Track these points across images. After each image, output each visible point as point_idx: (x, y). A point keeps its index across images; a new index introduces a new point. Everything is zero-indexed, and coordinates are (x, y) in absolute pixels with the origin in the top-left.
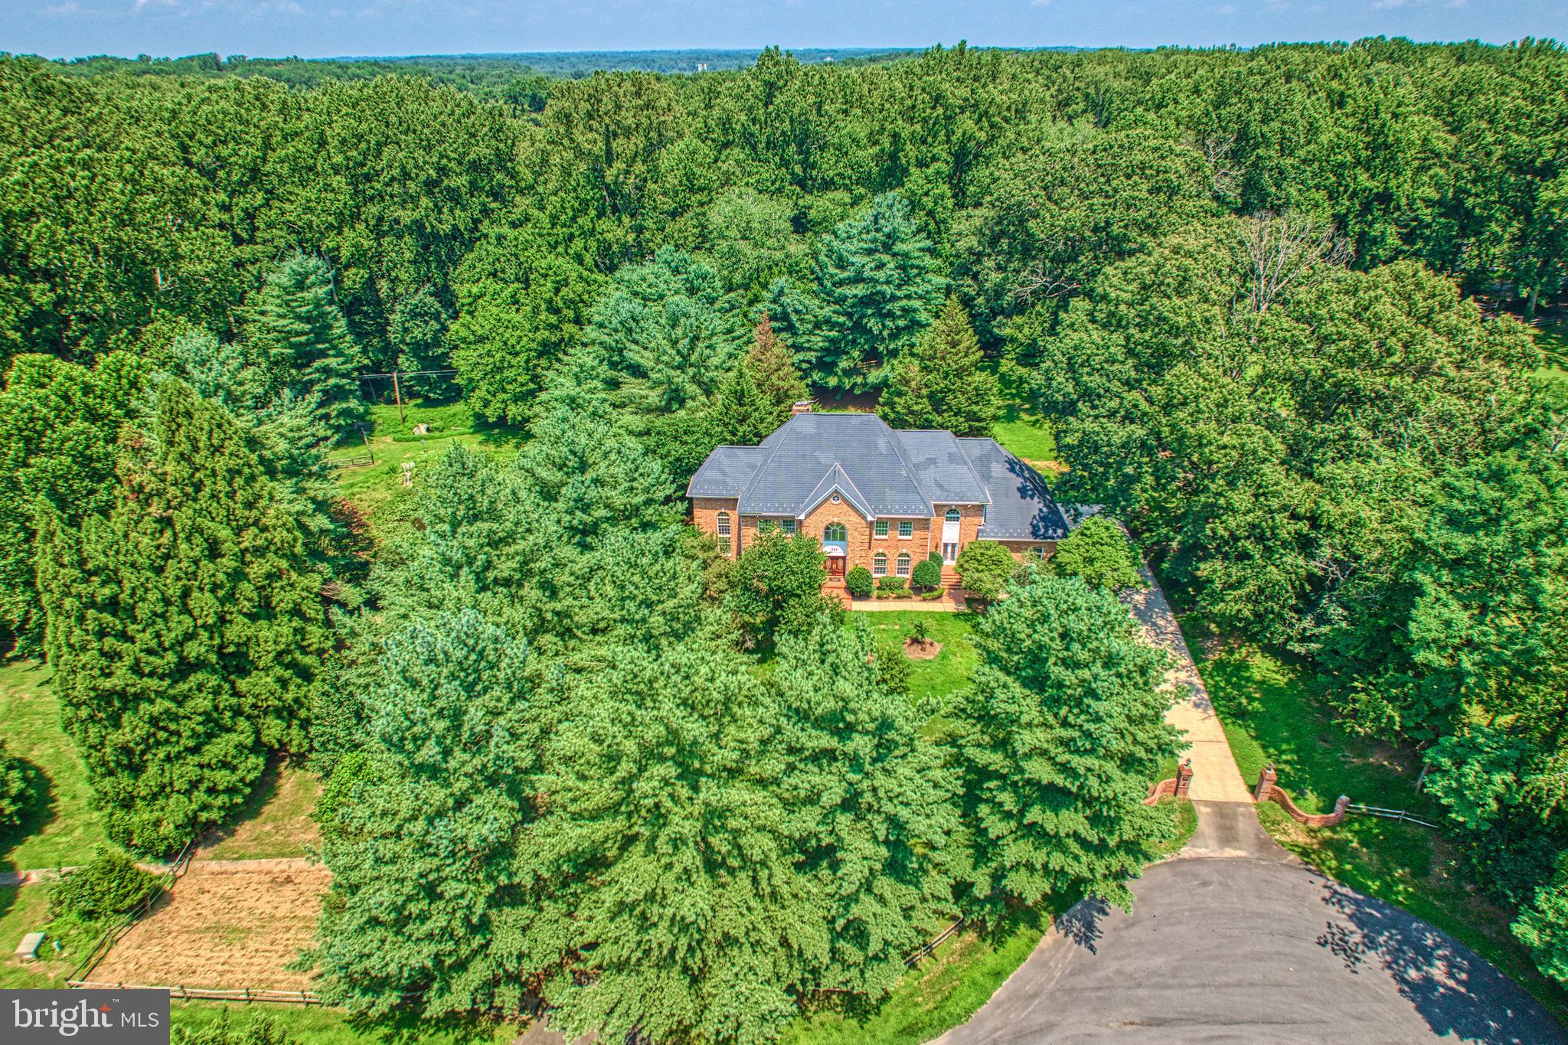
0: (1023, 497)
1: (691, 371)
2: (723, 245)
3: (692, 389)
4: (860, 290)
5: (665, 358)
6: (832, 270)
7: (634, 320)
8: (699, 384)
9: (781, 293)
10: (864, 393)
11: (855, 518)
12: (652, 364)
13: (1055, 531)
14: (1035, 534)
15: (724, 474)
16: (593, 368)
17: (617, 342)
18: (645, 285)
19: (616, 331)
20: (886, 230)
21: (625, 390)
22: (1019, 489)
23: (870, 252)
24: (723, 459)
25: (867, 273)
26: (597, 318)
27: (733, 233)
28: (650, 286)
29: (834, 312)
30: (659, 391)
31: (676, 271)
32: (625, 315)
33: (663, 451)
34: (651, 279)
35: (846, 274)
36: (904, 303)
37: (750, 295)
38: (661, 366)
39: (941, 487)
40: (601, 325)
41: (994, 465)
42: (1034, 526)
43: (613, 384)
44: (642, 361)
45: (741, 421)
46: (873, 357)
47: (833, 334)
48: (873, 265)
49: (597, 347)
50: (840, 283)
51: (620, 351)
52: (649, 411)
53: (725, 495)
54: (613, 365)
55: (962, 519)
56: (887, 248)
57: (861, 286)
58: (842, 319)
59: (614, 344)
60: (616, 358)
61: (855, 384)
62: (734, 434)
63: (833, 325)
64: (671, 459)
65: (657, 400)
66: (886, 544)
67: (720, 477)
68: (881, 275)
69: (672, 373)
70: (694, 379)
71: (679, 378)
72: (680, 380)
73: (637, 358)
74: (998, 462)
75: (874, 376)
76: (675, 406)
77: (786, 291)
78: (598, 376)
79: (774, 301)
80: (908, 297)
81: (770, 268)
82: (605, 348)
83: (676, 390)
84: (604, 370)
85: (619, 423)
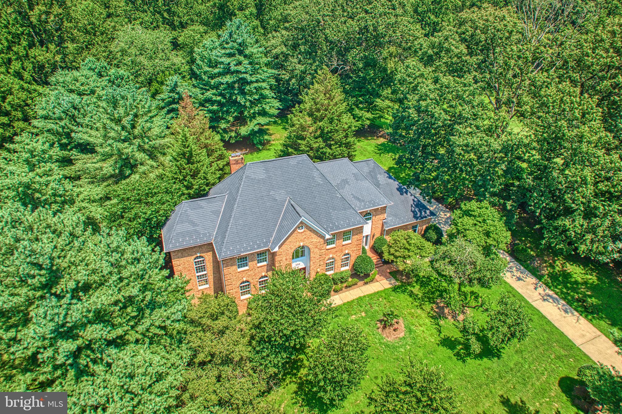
0: (402, 194)
1: (137, 142)
2: (128, 60)
3: (140, 156)
4: (228, 79)
5: (112, 134)
6: (207, 69)
7: (75, 109)
8: (144, 151)
9: (176, 85)
10: (236, 142)
11: (316, 239)
12: (101, 140)
13: (426, 213)
14: (415, 217)
15: (194, 224)
16: (44, 152)
17: (63, 128)
18: (78, 84)
19: (61, 119)
20: (239, 41)
21: (78, 165)
22: (398, 189)
23: (230, 55)
24: (190, 212)
25: (233, 68)
26: (41, 113)
27: (133, 51)
28: (82, 85)
29: (213, 94)
30: (111, 161)
31: (100, 75)
32: (66, 105)
33: (131, 215)
34: (83, 80)
35: (216, 71)
36: (255, 85)
37: (153, 90)
38: (110, 141)
39: (358, 199)
40: (46, 118)
41: (379, 176)
42: (413, 212)
43: (67, 162)
44: (91, 140)
45: (194, 176)
46: (241, 120)
47: (215, 108)
48: (234, 62)
49: (46, 134)
50: (212, 77)
51: (68, 135)
52: (104, 179)
53: (199, 242)
54: (63, 147)
55: (374, 218)
56: (241, 52)
57: (228, 76)
58: (219, 98)
59: (61, 130)
60: (65, 141)
61: (231, 137)
62: (188, 188)
63: (212, 102)
64: (141, 220)
65: (111, 170)
66: (335, 250)
67: (191, 228)
68: (240, 68)
69: (120, 145)
70: (141, 149)
71: (128, 149)
72: (130, 150)
73: (86, 137)
74: (380, 174)
75: (244, 131)
76: (128, 172)
77: (179, 84)
78: (51, 157)
79: (172, 91)
80: (257, 81)
81: (163, 72)
82: (53, 134)
83: (127, 158)
84: (56, 152)
85: (81, 197)
